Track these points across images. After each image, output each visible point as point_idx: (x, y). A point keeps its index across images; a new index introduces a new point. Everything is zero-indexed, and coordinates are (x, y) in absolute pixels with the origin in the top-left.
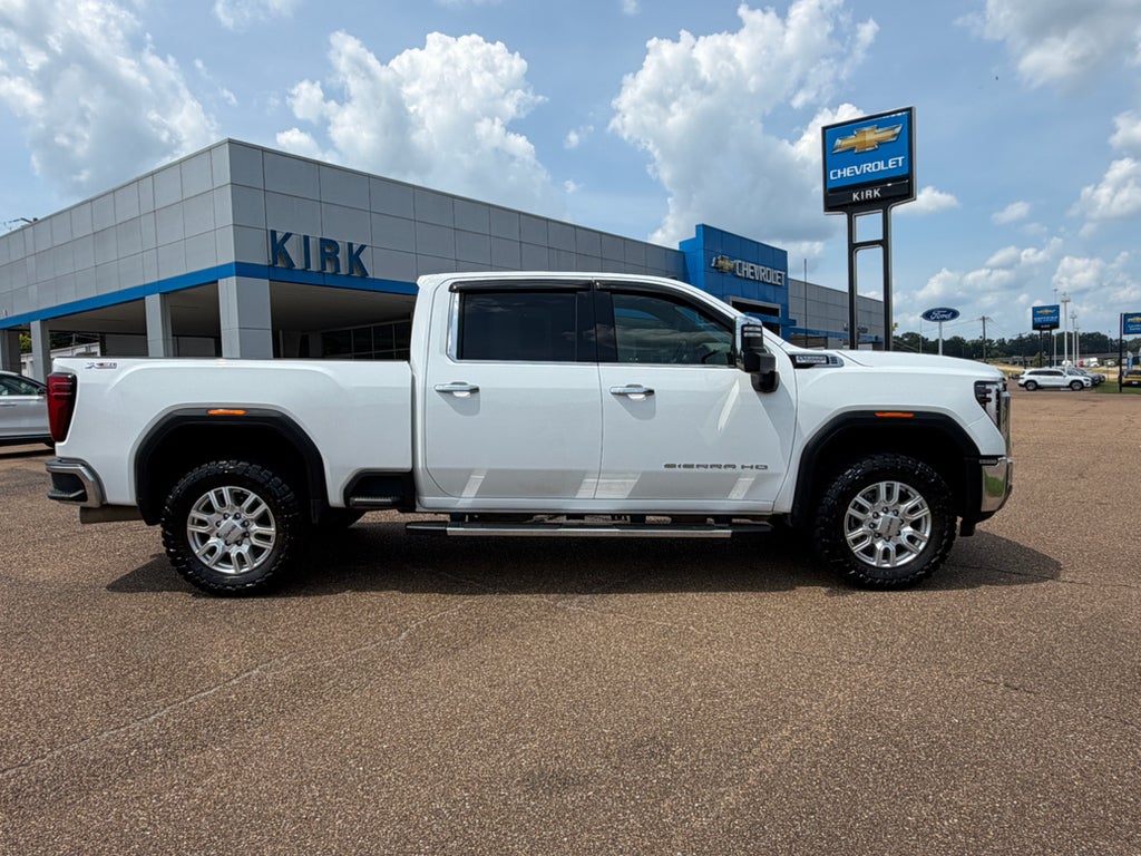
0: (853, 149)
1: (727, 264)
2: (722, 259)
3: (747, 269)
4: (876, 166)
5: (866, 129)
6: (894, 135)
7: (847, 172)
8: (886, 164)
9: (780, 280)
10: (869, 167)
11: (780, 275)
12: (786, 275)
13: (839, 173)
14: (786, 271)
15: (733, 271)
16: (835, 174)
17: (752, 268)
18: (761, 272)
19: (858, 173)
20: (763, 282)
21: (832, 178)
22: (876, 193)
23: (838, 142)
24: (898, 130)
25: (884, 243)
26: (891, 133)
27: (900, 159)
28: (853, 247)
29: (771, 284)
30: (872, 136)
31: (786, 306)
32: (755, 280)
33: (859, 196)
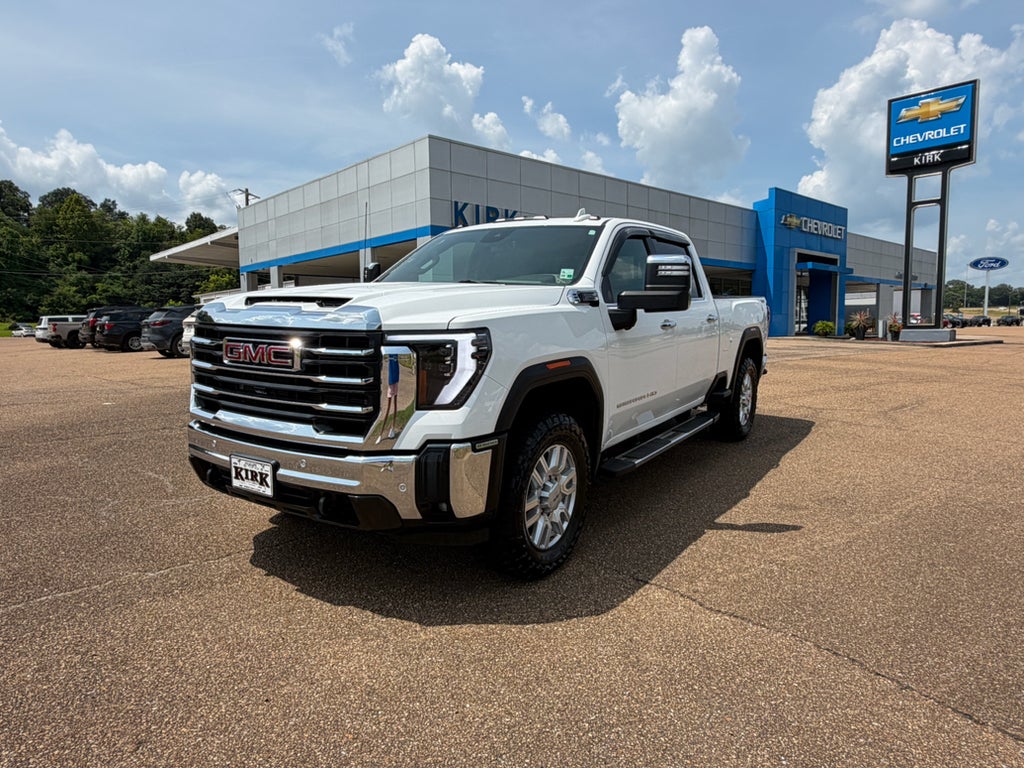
0: (917, 119)
1: (795, 221)
2: (791, 216)
3: (812, 225)
4: (939, 133)
5: (931, 101)
6: (957, 106)
7: (910, 139)
8: (948, 132)
9: (840, 234)
10: (930, 135)
11: (840, 229)
12: (846, 230)
13: (902, 140)
14: (846, 227)
15: (799, 228)
16: (898, 141)
17: (816, 224)
18: (825, 228)
19: (920, 140)
20: (825, 236)
21: (895, 145)
22: (937, 157)
23: (903, 112)
24: (961, 101)
25: (942, 202)
26: (955, 103)
27: (962, 126)
28: (912, 206)
29: (832, 238)
30: (936, 107)
31: (844, 257)
32: (818, 234)
33: (921, 160)
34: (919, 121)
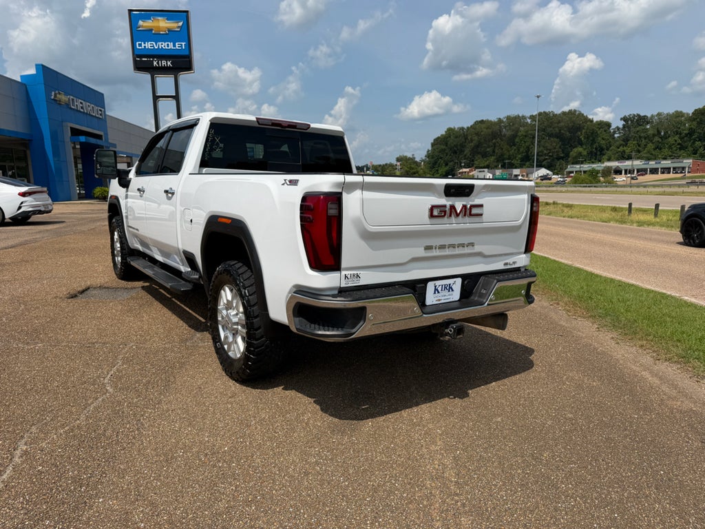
0: (151, 30)
1: (63, 98)
2: (59, 94)
3: (78, 104)
4: (168, 45)
5: (159, 18)
6: (179, 27)
7: (148, 45)
8: (174, 46)
9: (101, 115)
10: (164, 45)
11: (100, 110)
12: (105, 112)
13: (143, 45)
15: (68, 105)
16: (140, 45)
17: (81, 103)
18: (88, 107)
19: (156, 48)
20: (90, 114)
21: (138, 47)
22: (169, 63)
23: (141, 23)
24: (181, 24)
25: (176, 97)
26: (175, 25)
27: (183, 44)
28: (156, 98)
29: (95, 116)
30: (163, 24)
31: (106, 134)
32: (84, 113)
33: (158, 63)
34: (153, 32)
